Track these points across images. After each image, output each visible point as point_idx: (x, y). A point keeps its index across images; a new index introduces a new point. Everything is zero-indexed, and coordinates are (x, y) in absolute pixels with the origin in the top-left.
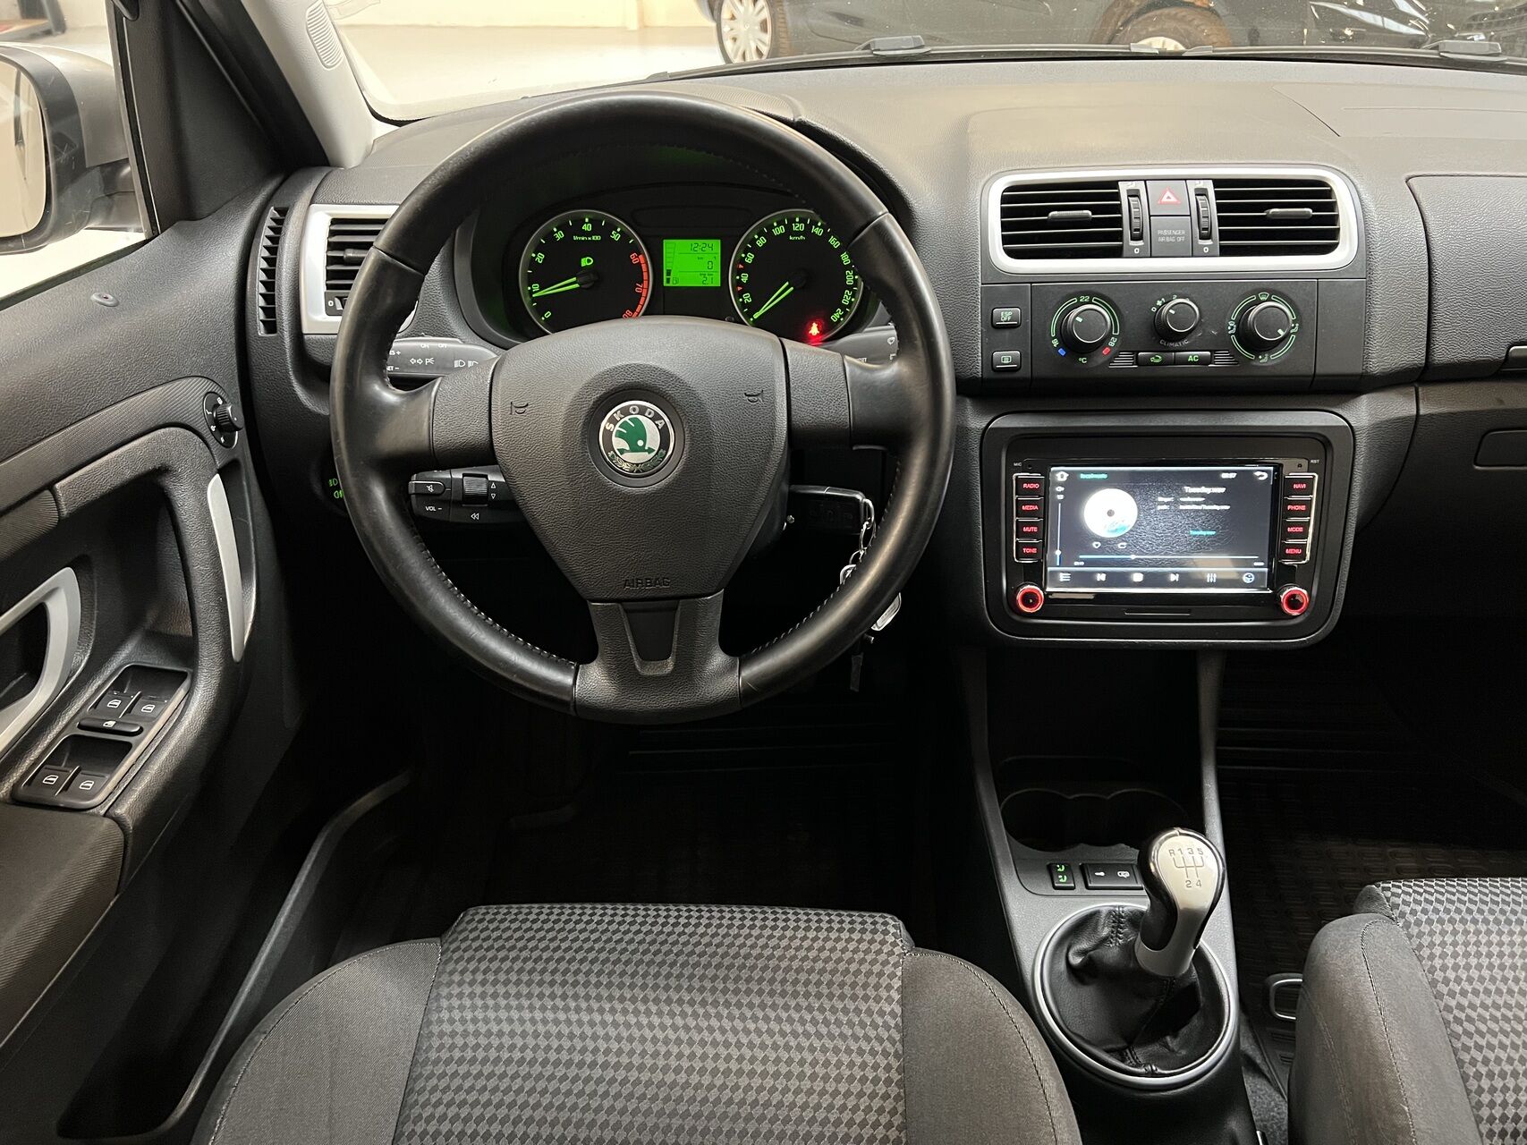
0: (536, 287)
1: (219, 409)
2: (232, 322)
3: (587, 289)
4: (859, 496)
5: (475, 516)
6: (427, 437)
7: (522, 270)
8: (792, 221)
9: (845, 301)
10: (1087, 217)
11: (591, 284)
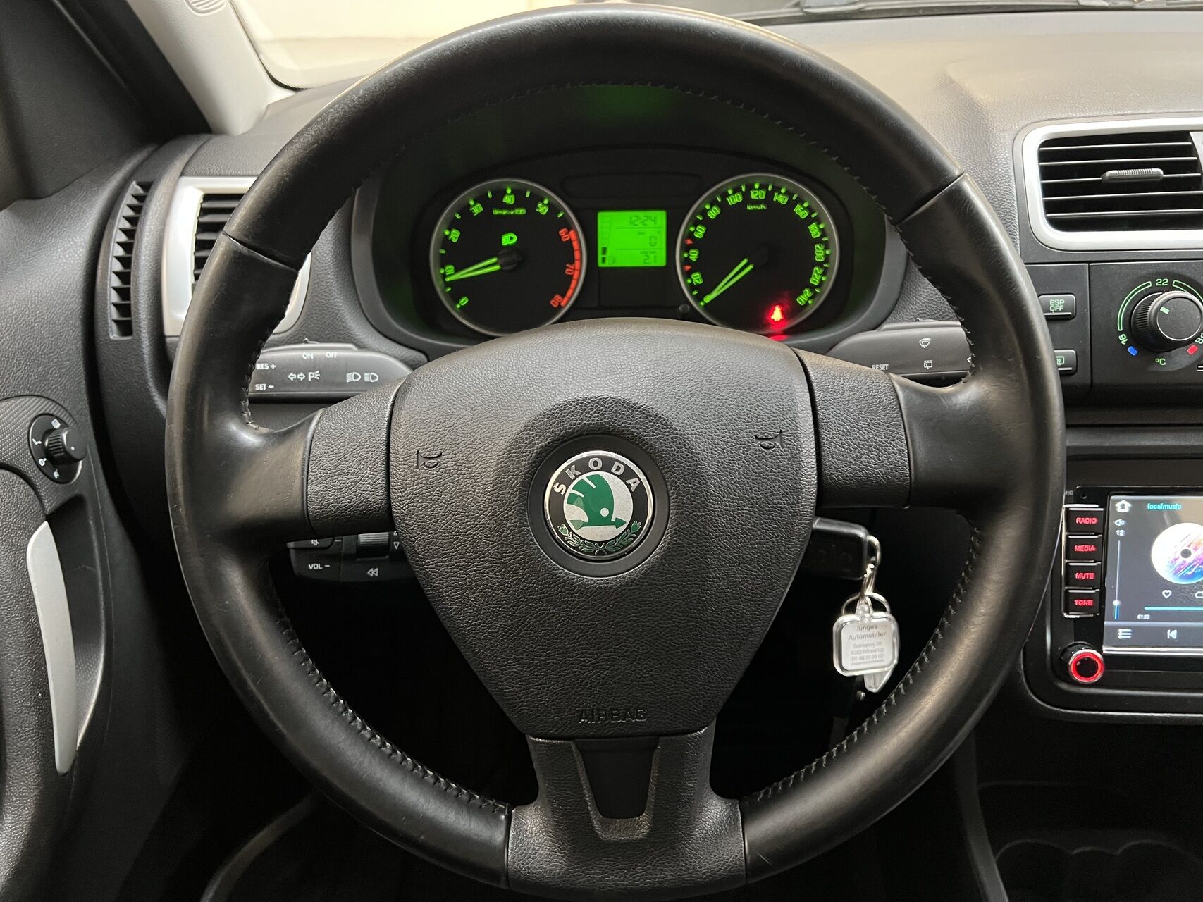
0: (450, 269)
1: (53, 434)
2: (78, 323)
3: (510, 271)
4: (861, 533)
5: (373, 572)
6: (299, 500)
7: (435, 251)
8: (750, 187)
9: (815, 280)
10: (1158, 177)
11: (515, 265)
